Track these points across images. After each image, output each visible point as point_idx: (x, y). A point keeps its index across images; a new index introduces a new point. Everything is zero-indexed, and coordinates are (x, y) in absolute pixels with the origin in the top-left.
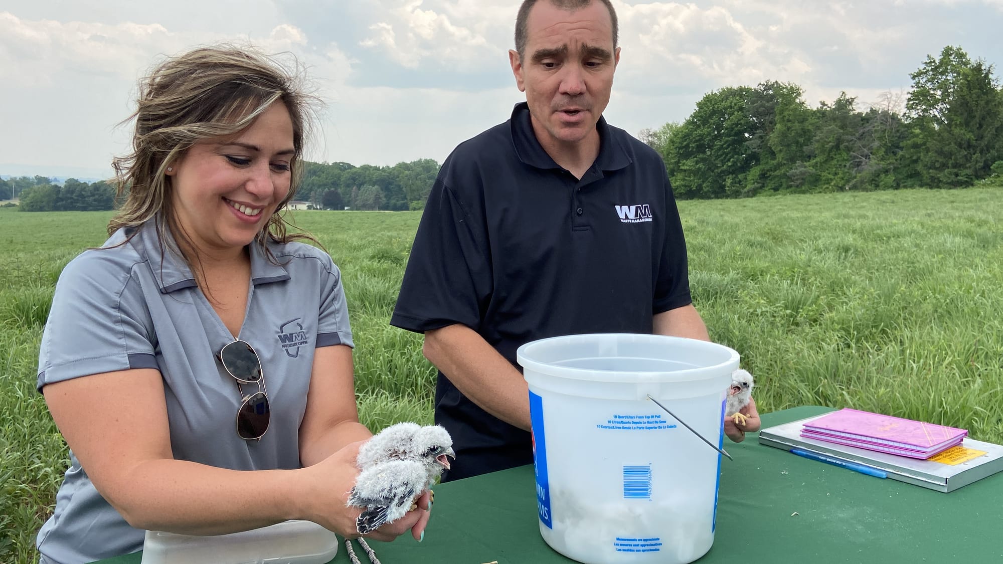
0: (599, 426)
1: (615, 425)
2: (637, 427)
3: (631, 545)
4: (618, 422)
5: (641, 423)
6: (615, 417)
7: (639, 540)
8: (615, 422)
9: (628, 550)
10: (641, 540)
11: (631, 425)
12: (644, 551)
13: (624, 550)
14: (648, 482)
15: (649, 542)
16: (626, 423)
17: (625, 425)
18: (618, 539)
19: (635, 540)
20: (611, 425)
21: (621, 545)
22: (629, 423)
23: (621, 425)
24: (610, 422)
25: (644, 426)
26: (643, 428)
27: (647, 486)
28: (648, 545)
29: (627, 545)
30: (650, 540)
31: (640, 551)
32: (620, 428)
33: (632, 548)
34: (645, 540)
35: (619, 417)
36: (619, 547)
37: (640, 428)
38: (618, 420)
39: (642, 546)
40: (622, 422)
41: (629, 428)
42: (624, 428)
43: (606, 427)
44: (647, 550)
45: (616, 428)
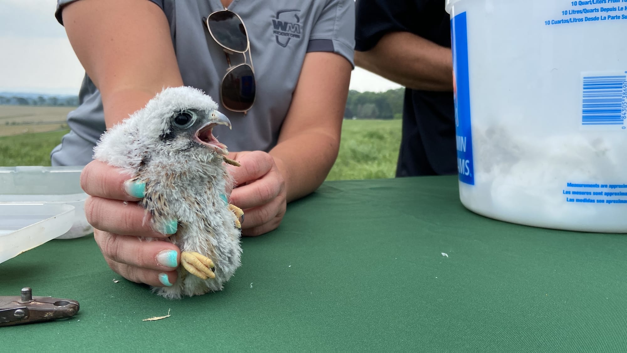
0: (548, 23)
1: (573, 16)
2: (609, 17)
3: (590, 193)
4: (579, 12)
5: (614, 9)
6: (575, 4)
7: (603, 186)
8: (574, 12)
9: (585, 201)
10: (606, 186)
11: (598, 14)
12: (609, 202)
13: (578, 200)
14: (620, 100)
15: (617, 190)
16: (592, 11)
17: (590, 15)
18: (570, 185)
19: (596, 186)
20: (568, 17)
21: (574, 193)
22: (597, 10)
23: (583, 16)
24: (565, 13)
25: (619, 13)
26: (619, 18)
27: (619, 105)
28: (616, 194)
29: (583, 193)
30: (620, 186)
31: (603, 201)
32: (581, 20)
33: (592, 197)
34: (612, 186)
35: (581, 3)
36: (570, 196)
37: (613, 18)
38: (578, 8)
39: (607, 194)
40: (586, 11)
41: (596, 19)
42: (587, 19)
43: (559, 22)
44: (615, 202)
45: (575, 20)
